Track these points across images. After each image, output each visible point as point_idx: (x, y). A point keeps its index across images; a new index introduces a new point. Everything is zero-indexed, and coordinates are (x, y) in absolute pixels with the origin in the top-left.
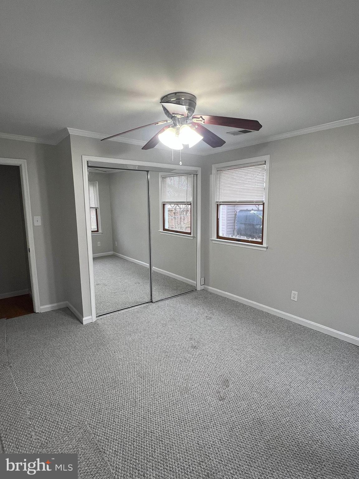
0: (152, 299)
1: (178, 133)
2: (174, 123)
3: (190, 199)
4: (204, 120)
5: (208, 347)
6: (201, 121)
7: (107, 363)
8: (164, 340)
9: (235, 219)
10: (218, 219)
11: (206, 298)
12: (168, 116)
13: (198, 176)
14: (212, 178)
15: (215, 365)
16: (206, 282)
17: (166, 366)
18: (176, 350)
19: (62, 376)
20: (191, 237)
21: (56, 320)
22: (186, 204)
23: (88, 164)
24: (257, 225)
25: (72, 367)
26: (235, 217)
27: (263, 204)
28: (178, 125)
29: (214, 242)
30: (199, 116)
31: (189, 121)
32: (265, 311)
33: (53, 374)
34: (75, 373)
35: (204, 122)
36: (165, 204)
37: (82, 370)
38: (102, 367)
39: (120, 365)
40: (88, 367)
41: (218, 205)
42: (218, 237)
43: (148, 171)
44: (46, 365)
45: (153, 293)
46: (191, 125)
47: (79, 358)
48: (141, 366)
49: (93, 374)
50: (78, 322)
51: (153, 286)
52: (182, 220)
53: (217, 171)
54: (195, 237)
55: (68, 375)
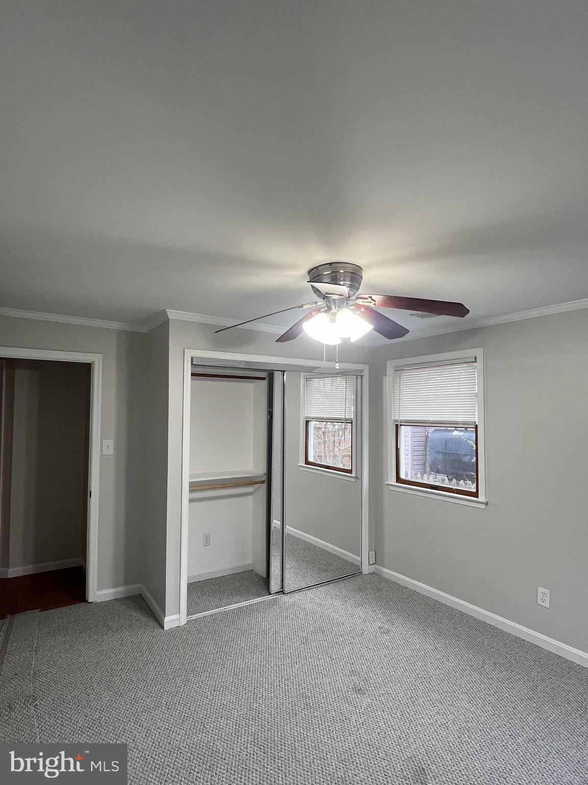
0: (283, 588)
1: (333, 320)
2: (327, 306)
3: (351, 415)
4: (375, 301)
5: (383, 692)
6: (370, 302)
7: (200, 712)
8: (304, 670)
9: (426, 444)
10: (397, 450)
11: (380, 590)
12: (319, 296)
13: (364, 378)
14: (387, 381)
15: (399, 731)
16: (377, 560)
17: (306, 727)
18: (324, 694)
19: (120, 734)
20: (351, 477)
21: (119, 619)
22: (344, 421)
23: (192, 361)
24: (465, 455)
25: (138, 715)
26: (426, 441)
27: (476, 427)
28: (333, 308)
29: (391, 488)
30: (367, 296)
31: (350, 303)
32: (488, 622)
33: (105, 728)
34: (142, 727)
35: (375, 304)
36: (309, 421)
37: (156, 724)
38: (191, 720)
39: (223, 718)
40: (166, 718)
41: (397, 426)
42: (399, 479)
43: (284, 371)
44: (95, 707)
45: (287, 575)
46: (354, 307)
47: (152, 696)
48: (260, 723)
49: (174, 734)
50: (155, 624)
51: (286, 562)
52: (337, 444)
53: (396, 371)
54: (359, 478)
55: (130, 732)
